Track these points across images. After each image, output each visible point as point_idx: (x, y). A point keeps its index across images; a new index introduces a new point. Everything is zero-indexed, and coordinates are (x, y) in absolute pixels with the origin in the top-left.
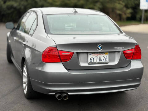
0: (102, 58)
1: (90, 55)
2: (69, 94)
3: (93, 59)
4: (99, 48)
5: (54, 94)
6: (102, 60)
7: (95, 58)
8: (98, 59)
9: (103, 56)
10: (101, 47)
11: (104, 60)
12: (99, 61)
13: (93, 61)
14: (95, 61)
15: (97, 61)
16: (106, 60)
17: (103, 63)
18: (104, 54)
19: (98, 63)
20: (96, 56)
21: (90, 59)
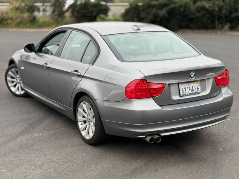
0: (194, 88)
1: (181, 85)
2: (162, 134)
3: (185, 89)
4: (192, 76)
5: (144, 136)
6: (194, 91)
7: (187, 88)
8: (190, 89)
9: (195, 85)
10: (194, 74)
11: (196, 90)
12: (191, 92)
13: (185, 93)
14: (187, 92)
15: (189, 92)
16: (198, 89)
17: (196, 94)
18: (195, 83)
19: (190, 94)
20: (188, 86)
21: (182, 91)
